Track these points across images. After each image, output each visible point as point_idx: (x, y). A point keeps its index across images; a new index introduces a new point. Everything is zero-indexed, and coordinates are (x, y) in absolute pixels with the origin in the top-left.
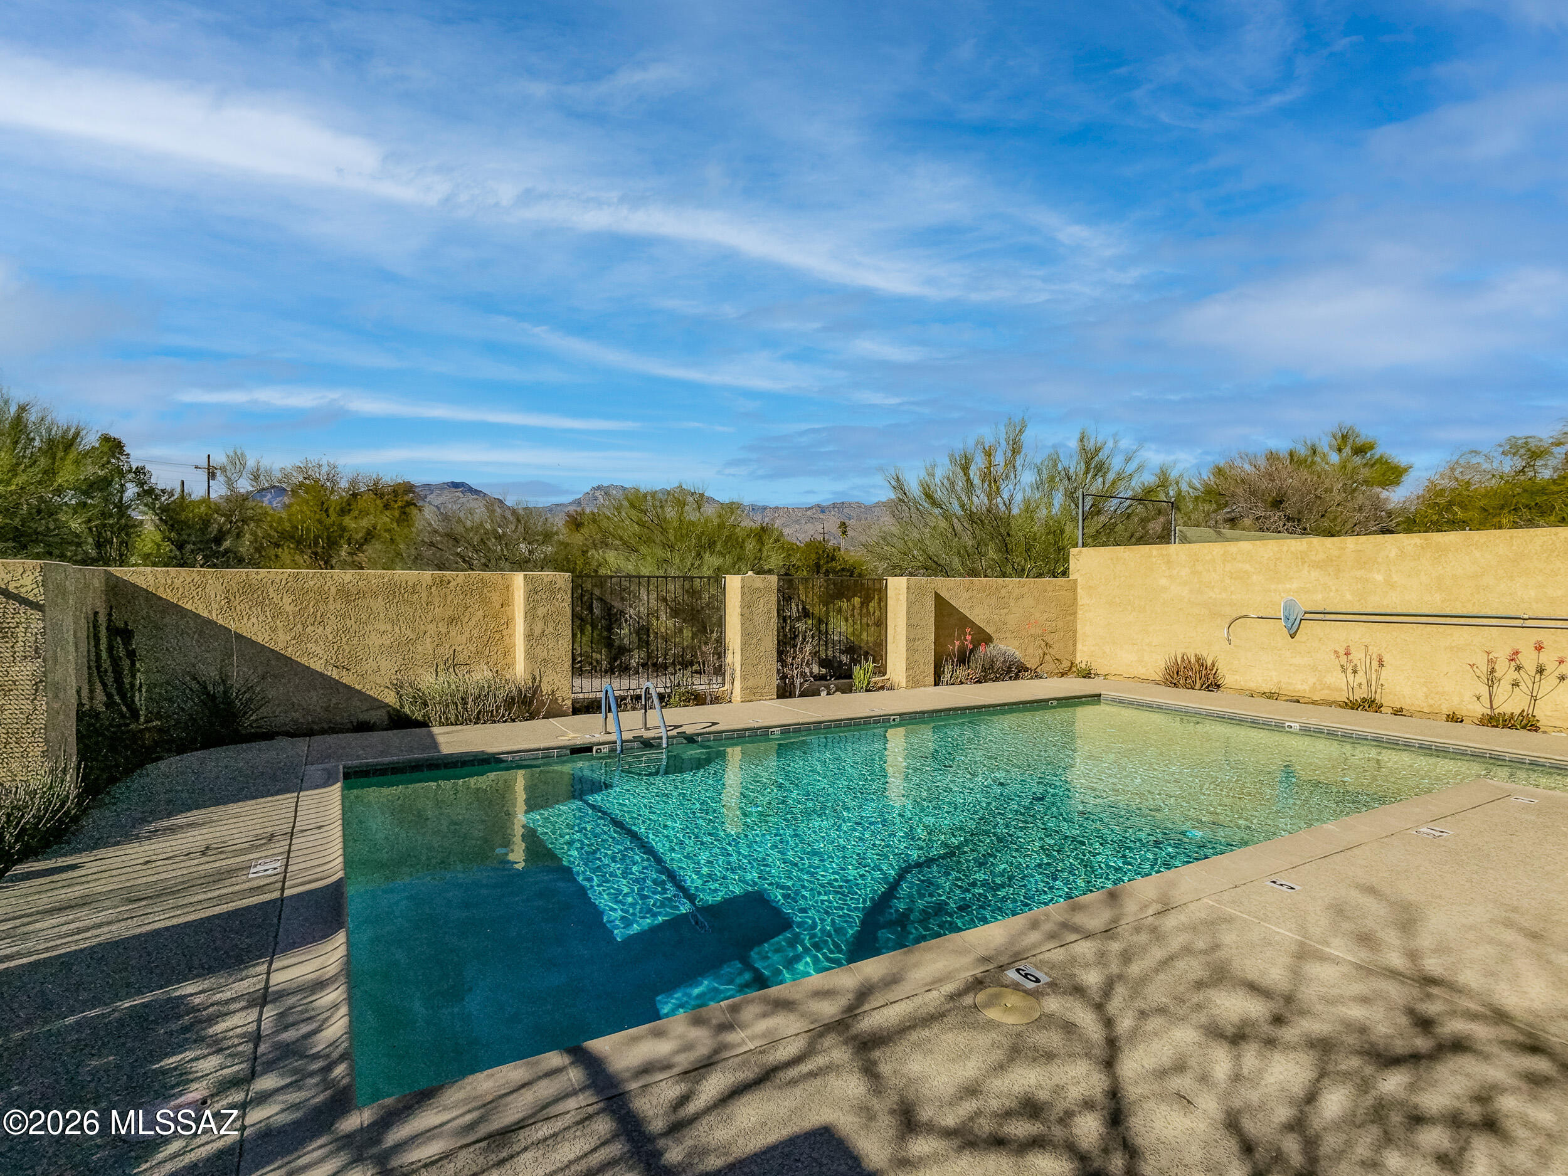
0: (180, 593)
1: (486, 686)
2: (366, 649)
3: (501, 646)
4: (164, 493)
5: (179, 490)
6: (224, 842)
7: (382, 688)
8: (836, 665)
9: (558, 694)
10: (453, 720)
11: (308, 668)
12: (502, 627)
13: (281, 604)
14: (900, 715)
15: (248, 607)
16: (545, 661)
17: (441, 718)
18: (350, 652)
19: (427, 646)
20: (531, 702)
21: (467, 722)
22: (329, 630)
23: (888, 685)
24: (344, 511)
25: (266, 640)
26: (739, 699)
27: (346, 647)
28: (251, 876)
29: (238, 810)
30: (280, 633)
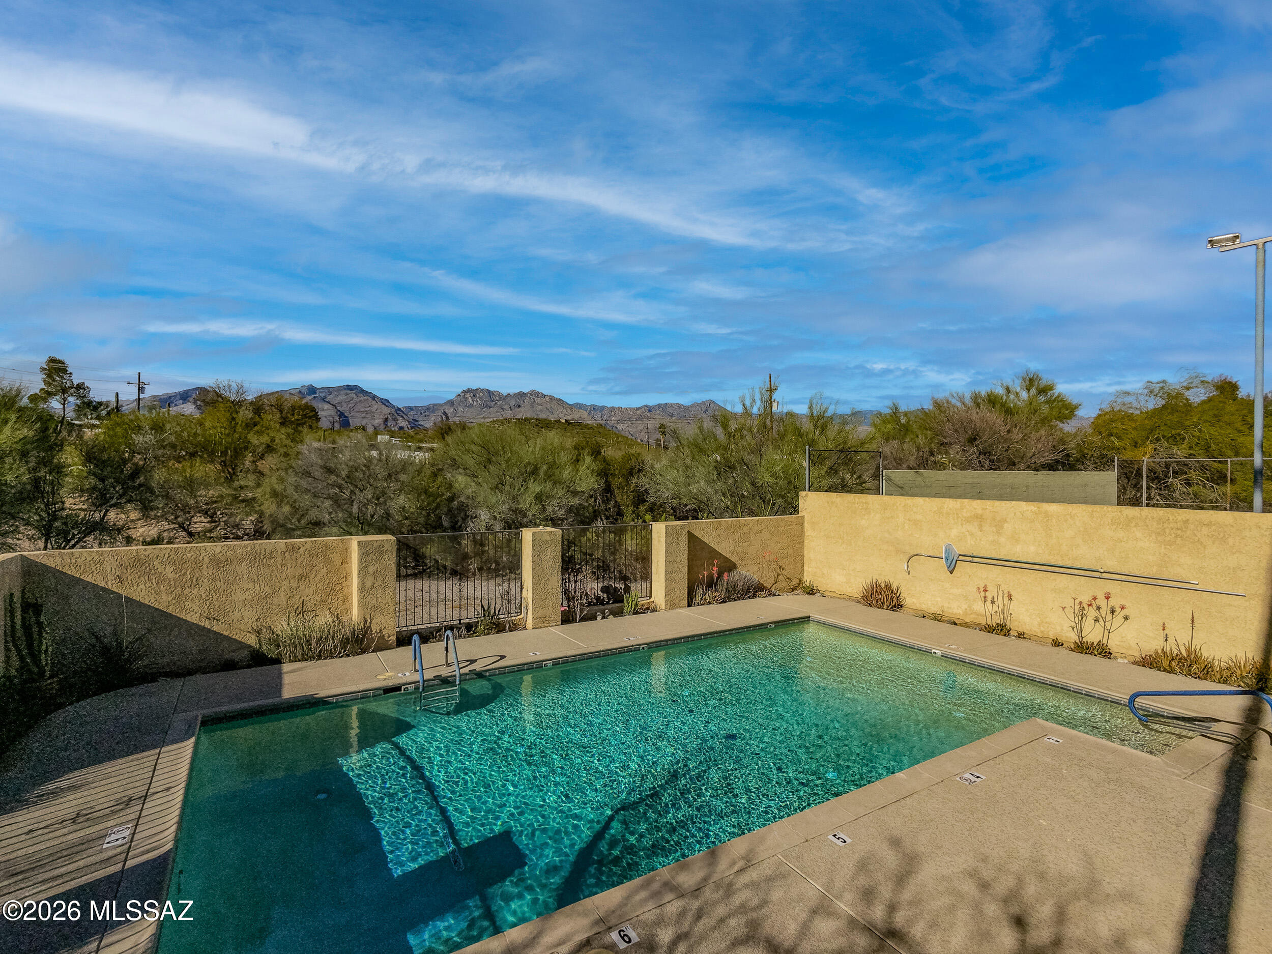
0: (82, 569)
1: (326, 630)
2: (233, 603)
3: (341, 595)
4: (101, 405)
5: (114, 399)
6: (91, 808)
7: (245, 633)
8: (612, 591)
9: (385, 632)
10: (300, 657)
11: (186, 621)
12: (342, 581)
13: (164, 573)
14: (648, 644)
15: (137, 577)
16: (375, 608)
17: (290, 657)
18: (219, 607)
19: (281, 598)
20: (362, 640)
21: (312, 658)
22: (202, 590)
23: (652, 606)
24: (250, 425)
25: (152, 601)
26: (531, 626)
27: (216, 603)
28: (105, 846)
29: (110, 770)
30: (164, 596)
